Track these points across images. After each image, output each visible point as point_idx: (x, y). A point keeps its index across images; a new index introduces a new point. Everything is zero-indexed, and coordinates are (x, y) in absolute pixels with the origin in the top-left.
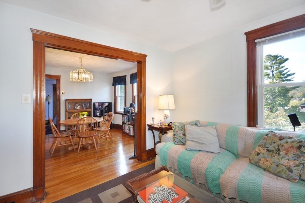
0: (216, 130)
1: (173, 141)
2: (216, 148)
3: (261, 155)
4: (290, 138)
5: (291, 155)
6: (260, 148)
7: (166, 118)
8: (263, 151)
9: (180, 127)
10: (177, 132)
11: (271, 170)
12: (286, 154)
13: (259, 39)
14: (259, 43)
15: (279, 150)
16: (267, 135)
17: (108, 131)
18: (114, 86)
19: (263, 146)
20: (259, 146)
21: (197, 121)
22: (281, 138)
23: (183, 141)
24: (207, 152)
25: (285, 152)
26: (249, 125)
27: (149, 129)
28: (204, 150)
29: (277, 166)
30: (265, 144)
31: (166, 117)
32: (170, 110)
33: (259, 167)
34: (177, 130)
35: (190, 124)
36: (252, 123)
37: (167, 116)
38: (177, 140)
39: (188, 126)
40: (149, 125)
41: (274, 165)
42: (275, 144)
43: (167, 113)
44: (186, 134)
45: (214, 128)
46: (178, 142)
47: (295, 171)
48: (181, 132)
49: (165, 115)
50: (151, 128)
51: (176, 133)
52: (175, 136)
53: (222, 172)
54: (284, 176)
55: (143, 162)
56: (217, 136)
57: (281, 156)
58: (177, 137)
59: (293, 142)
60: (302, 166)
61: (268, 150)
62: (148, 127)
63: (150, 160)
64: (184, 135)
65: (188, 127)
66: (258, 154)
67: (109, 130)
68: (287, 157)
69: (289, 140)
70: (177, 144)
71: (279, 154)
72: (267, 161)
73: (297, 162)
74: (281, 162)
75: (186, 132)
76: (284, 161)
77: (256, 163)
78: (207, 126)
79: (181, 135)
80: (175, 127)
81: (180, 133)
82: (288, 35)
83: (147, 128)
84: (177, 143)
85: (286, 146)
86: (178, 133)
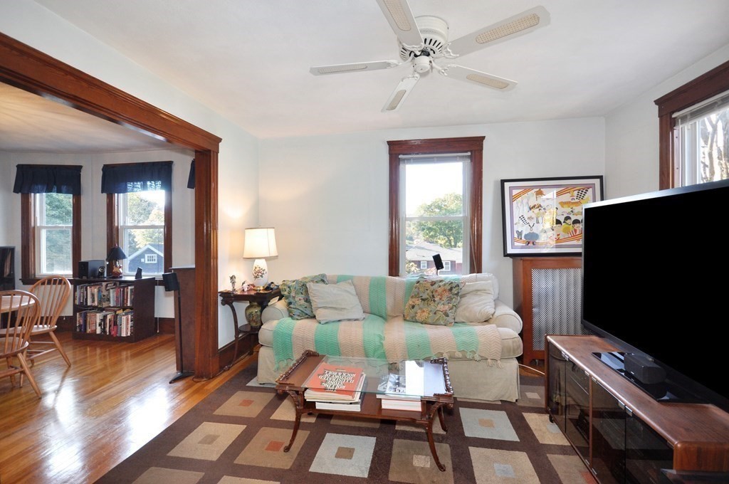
0: (355, 286)
1: (288, 315)
2: (359, 313)
3: (416, 307)
4: (441, 281)
5: (445, 299)
6: (414, 300)
7: (260, 274)
8: (418, 302)
9: (298, 288)
10: (294, 297)
11: (430, 321)
12: (440, 299)
13: (403, 154)
14: (404, 160)
15: (433, 296)
16: (418, 282)
17: (52, 334)
18: (19, 196)
19: (417, 296)
20: (412, 297)
21: (324, 276)
22: (433, 283)
23: (308, 312)
24: (349, 320)
25: (439, 297)
26: (391, 274)
27: (224, 303)
28: (346, 317)
29: (435, 313)
30: (418, 294)
31: (258, 274)
32: (267, 259)
33: (416, 322)
34: (293, 294)
35: (312, 281)
36: (394, 271)
37: (264, 270)
38: (297, 312)
39: (311, 283)
40: (223, 294)
41: (431, 314)
42: (428, 291)
43: (262, 264)
44: (311, 298)
45: (350, 284)
46: (299, 316)
47: (450, 315)
48: (301, 297)
49: (258, 269)
50: (229, 298)
51: (291, 300)
52: (291, 306)
53: (381, 338)
54: (442, 323)
55: (213, 378)
56: (357, 294)
57: (436, 303)
58: (294, 307)
59: (445, 285)
60: (454, 308)
61: (422, 300)
62: (222, 298)
63: (225, 371)
64: (308, 300)
65: (311, 286)
66: (413, 307)
67: (55, 331)
68: (442, 302)
69: (441, 284)
70: (298, 319)
71: (434, 301)
72: (424, 311)
73: (451, 305)
74: (438, 309)
75: (311, 295)
76: (441, 307)
77: (412, 318)
78: (338, 282)
79: (303, 302)
80: (288, 289)
81: (300, 300)
82: (433, 158)
83: (220, 299)
84: (297, 317)
85: (440, 290)
86: (297, 299)
